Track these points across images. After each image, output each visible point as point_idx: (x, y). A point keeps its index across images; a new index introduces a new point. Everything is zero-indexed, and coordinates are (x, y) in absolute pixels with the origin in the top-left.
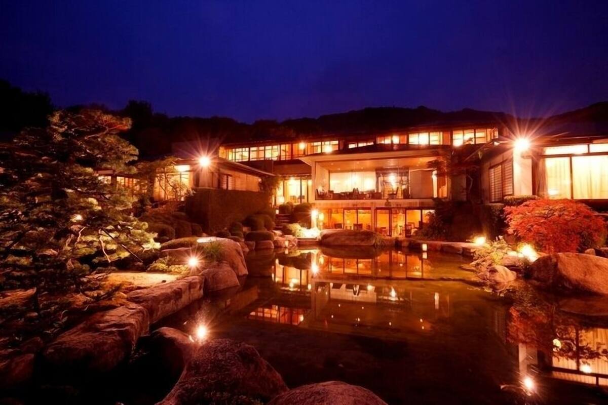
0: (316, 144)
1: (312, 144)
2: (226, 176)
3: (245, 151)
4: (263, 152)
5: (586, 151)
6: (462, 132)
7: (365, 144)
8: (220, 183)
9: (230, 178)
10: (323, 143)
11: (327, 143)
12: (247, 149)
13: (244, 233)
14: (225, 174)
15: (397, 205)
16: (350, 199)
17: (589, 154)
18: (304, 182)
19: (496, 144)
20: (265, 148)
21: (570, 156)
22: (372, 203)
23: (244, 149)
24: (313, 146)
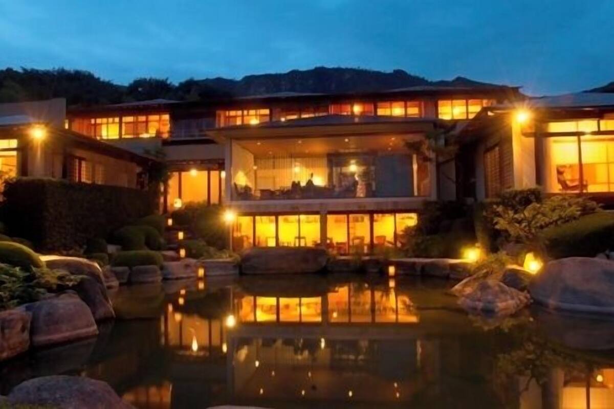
0: (233, 113)
1: (227, 113)
2: (77, 161)
3: (113, 122)
4: (145, 124)
5: (596, 129)
6: (449, 102)
7: (312, 115)
8: (67, 171)
9: (84, 164)
10: (245, 112)
11: (252, 112)
12: (117, 120)
13: (110, 255)
14: (77, 157)
15: (360, 207)
16: (289, 199)
17: (599, 133)
18: (214, 174)
19: (490, 114)
20: (147, 118)
21: (578, 134)
22: (321, 204)
23: (111, 120)
24: (229, 117)
